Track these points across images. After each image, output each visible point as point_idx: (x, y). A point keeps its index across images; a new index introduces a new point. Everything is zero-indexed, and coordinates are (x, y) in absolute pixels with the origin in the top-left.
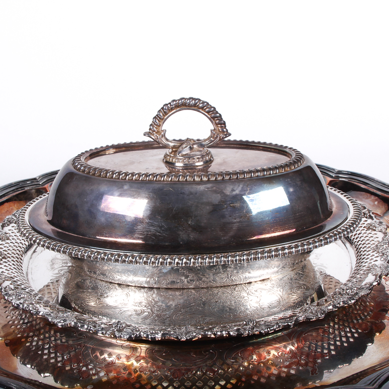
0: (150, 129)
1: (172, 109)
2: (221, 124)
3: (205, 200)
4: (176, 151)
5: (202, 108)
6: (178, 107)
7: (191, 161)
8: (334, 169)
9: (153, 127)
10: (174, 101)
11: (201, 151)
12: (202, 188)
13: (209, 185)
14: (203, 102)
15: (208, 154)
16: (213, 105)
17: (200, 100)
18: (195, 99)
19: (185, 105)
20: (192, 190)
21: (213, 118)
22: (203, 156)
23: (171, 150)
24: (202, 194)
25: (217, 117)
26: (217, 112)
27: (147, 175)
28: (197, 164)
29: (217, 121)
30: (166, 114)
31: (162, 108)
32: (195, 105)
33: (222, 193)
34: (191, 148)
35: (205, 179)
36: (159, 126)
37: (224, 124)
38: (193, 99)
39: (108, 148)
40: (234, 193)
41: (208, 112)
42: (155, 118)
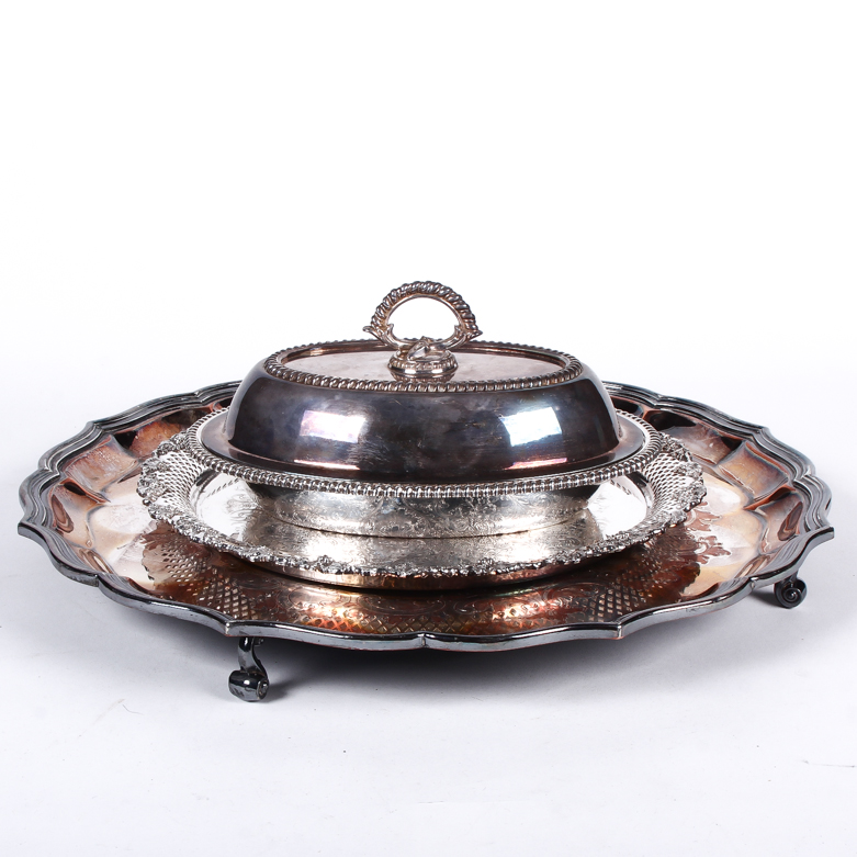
0: (372, 323)
1: (402, 296)
2: (468, 318)
3: (440, 417)
4: (405, 354)
5: (443, 296)
6: (411, 294)
7: (425, 368)
8: (656, 395)
9: (376, 319)
10: (405, 285)
11: (440, 354)
12: (437, 400)
13: (446, 398)
14: (446, 288)
15: (450, 358)
16: (458, 293)
17: (440, 285)
18: (434, 284)
19: (421, 292)
20: (425, 404)
21: (458, 310)
22: (442, 362)
23: (399, 353)
24: (437, 408)
25: (463, 309)
26: (464, 303)
27: (365, 383)
28: (434, 372)
29: (464, 315)
30: (394, 302)
31: (390, 295)
32: (434, 292)
33: (462, 408)
34: (427, 351)
35: (442, 390)
36: (385, 318)
37: (474, 318)
38: (431, 283)
39: (312, 347)
40: (479, 409)
41: (451, 302)
42: (379, 307)
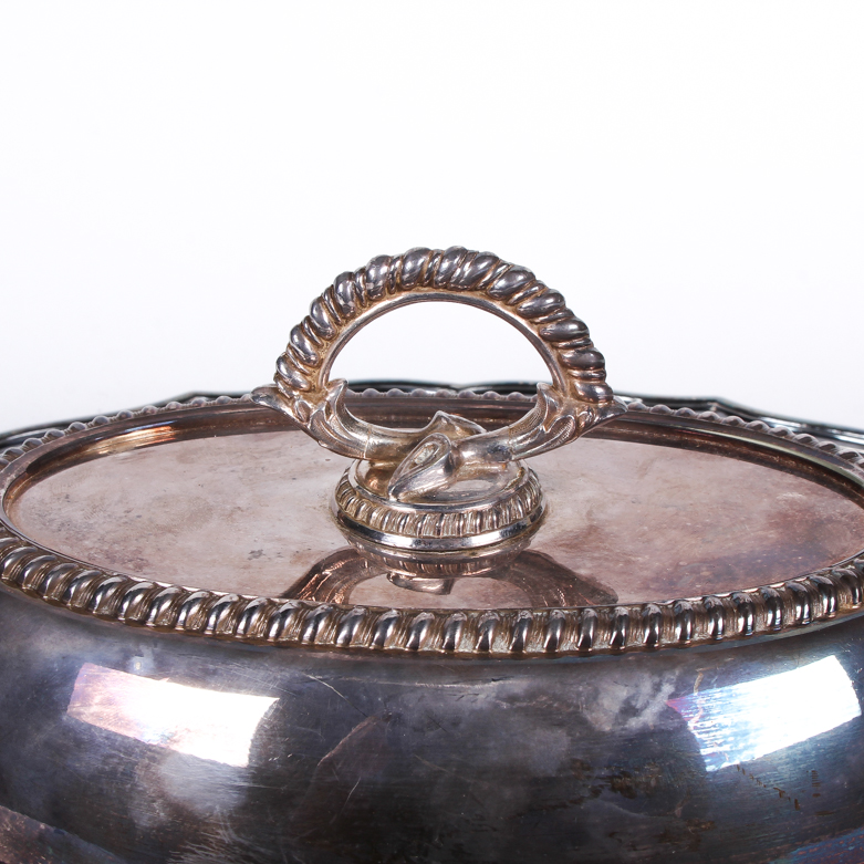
0: (278, 376)
1: (372, 296)
2: (584, 366)
3: (495, 757)
4: (384, 474)
5: (505, 296)
6: (400, 289)
7: (448, 526)
9: (292, 367)
10: (380, 261)
11: (492, 476)
12: (483, 693)
13: (518, 684)
14: (512, 271)
15: (524, 487)
16: (552, 285)
17: (495, 260)
18: (476, 258)
19: (431, 283)
20: (439, 707)
21: (554, 339)
22: (500, 503)
23: (365, 467)
24: (484, 723)
25: (569, 337)
26: (570, 317)
27: (240, 610)
29: (569, 355)
30: (343, 314)
31: (331, 291)
32: (473, 282)
33: (573, 720)
34: (451, 467)
35: (501, 646)
36: (318, 364)
37: (600, 364)
38: (463, 253)
40: (634, 723)
41: (530, 315)
42: (298, 329)
